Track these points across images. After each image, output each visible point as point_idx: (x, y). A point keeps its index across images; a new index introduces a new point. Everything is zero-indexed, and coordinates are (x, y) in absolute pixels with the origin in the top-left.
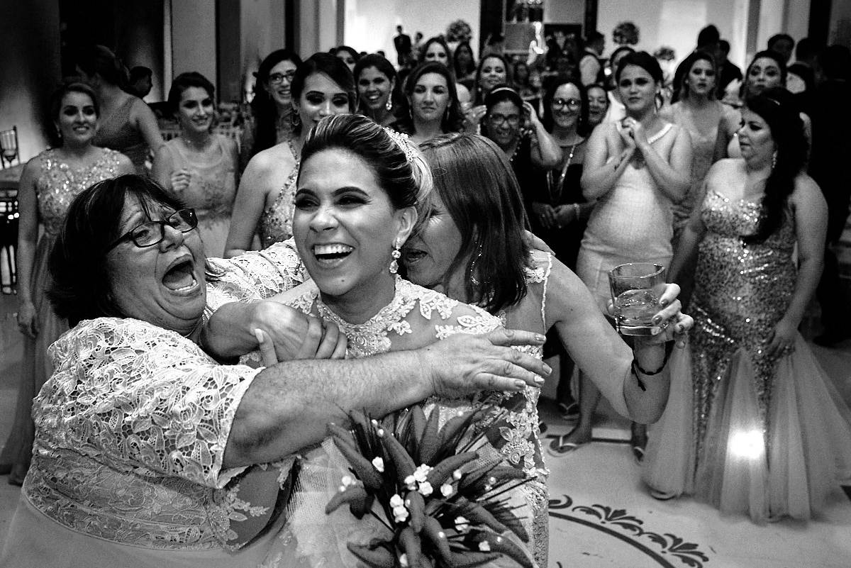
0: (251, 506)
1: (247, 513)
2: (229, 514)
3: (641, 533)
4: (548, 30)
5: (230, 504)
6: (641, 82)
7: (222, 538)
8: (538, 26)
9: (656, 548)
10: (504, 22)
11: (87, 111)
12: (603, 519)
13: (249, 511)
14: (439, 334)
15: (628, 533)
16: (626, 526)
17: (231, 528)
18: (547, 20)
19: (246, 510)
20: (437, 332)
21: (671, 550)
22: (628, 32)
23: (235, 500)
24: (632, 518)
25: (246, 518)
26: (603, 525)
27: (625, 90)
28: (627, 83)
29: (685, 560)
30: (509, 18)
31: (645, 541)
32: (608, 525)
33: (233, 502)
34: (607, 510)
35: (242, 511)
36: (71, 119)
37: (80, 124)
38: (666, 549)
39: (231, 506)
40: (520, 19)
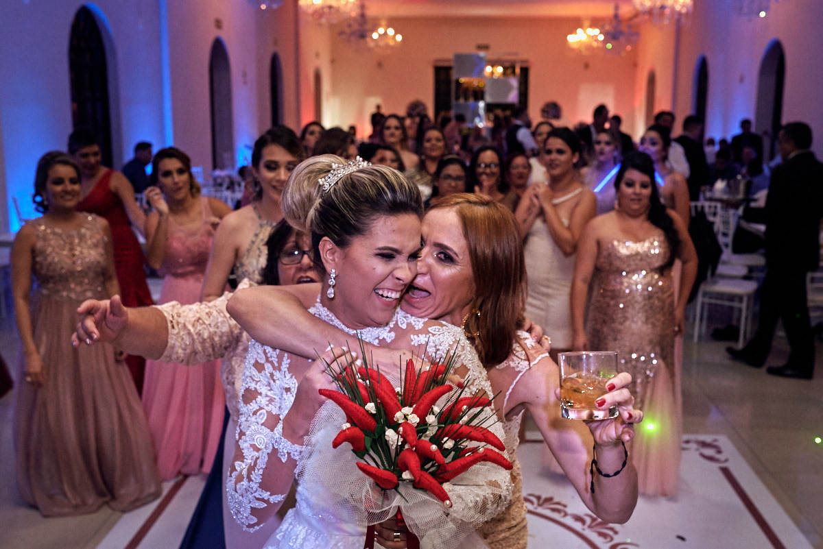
0: (270, 495)
1: (267, 502)
2: (250, 502)
3: (566, 515)
4: (490, 108)
5: (252, 493)
6: (560, 152)
7: (243, 523)
8: (482, 104)
9: (577, 526)
10: (453, 102)
11: (73, 181)
12: (535, 505)
13: (269, 499)
14: (414, 341)
15: (556, 516)
16: (554, 510)
17: (251, 514)
18: (489, 99)
19: (266, 499)
20: (412, 341)
21: (590, 527)
22: (553, 110)
23: (257, 490)
24: (558, 503)
25: (266, 505)
26: (535, 511)
27: (547, 157)
28: (549, 152)
29: (601, 534)
30: (457, 98)
31: (569, 521)
32: (540, 510)
33: (255, 492)
34: (539, 498)
35: (263, 500)
36: (59, 188)
37: (66, 192)
38: (586, 527)
39: (254, 494)
40: (466, 99)
